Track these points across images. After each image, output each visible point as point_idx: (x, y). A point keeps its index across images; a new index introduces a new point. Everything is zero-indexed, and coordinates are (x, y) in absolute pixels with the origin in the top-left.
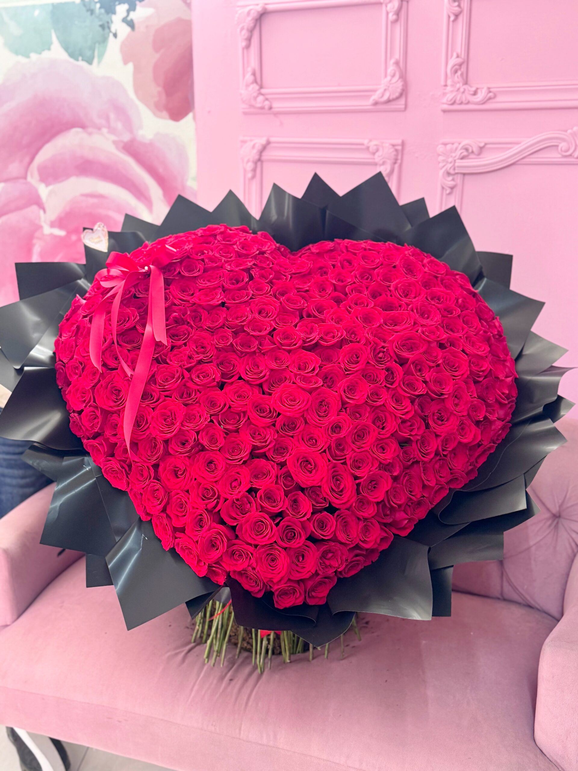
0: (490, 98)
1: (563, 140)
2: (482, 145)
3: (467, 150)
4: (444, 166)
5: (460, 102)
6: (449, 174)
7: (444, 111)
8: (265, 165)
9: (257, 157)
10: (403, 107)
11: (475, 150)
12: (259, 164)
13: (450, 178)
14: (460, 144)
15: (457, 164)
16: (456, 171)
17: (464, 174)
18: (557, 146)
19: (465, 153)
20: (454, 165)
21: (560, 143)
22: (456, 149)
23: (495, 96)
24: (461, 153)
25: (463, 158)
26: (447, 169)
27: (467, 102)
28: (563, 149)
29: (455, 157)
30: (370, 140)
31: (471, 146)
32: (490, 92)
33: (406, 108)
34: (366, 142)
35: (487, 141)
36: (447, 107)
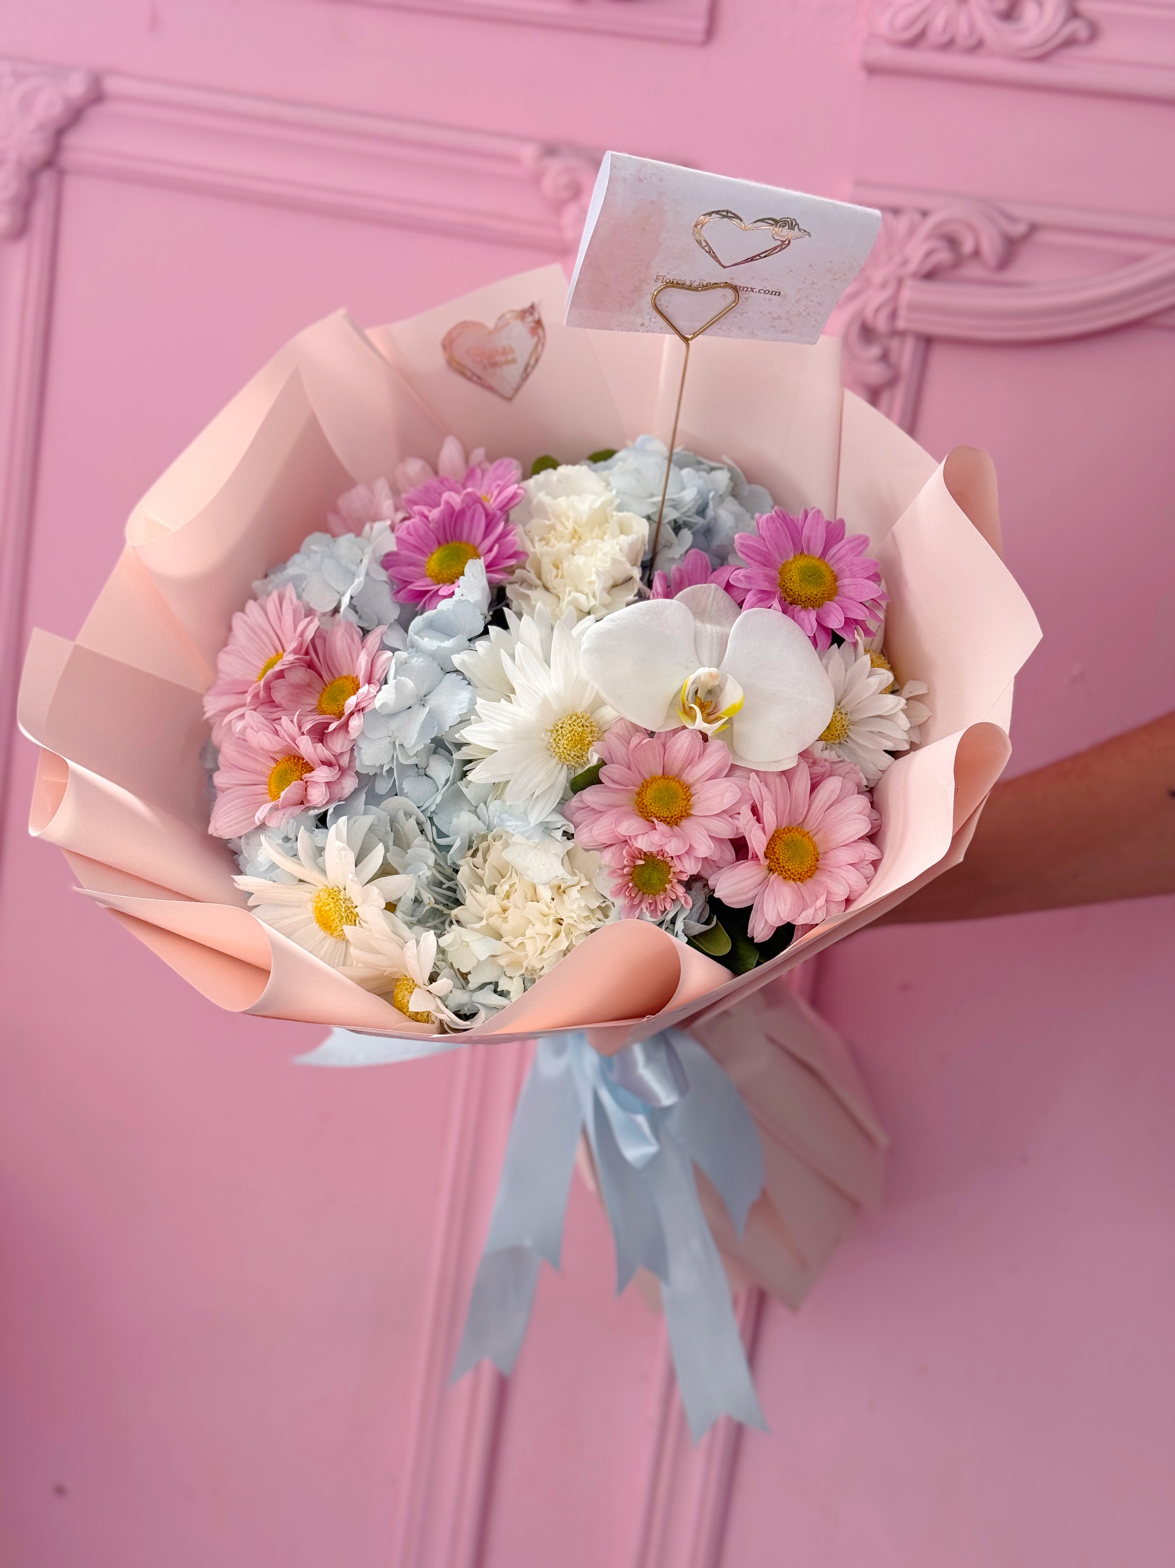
0: (1071, 41)
2: (1019, 229)
3: (952, 242)
4: (853, 297)
5: (945, 38)
6: (867, 333)
7: (872, 70)
8: (73, 187)
9: (38, 149)
10: (699, 25)
11: (991, 247)
12: (46, 180)
13: (875, 351)
14: (925, 214)
15: (907, 295)
16: (901, 324)
17: (928, 341)
19: (944, 256)
20: (896, 296)
22: (912, 231)
23: (1094, 32)
24: (930, 253)
25: (930, 275)
26: (861, 312)
27: (972, 42)
29: (905, 262)
30: (550, 150)
31: (972, 228)
32: (1074, 14)
33: (710, 33)
34: (528, 153)
35: (1039, 214)
36: (887, 54)
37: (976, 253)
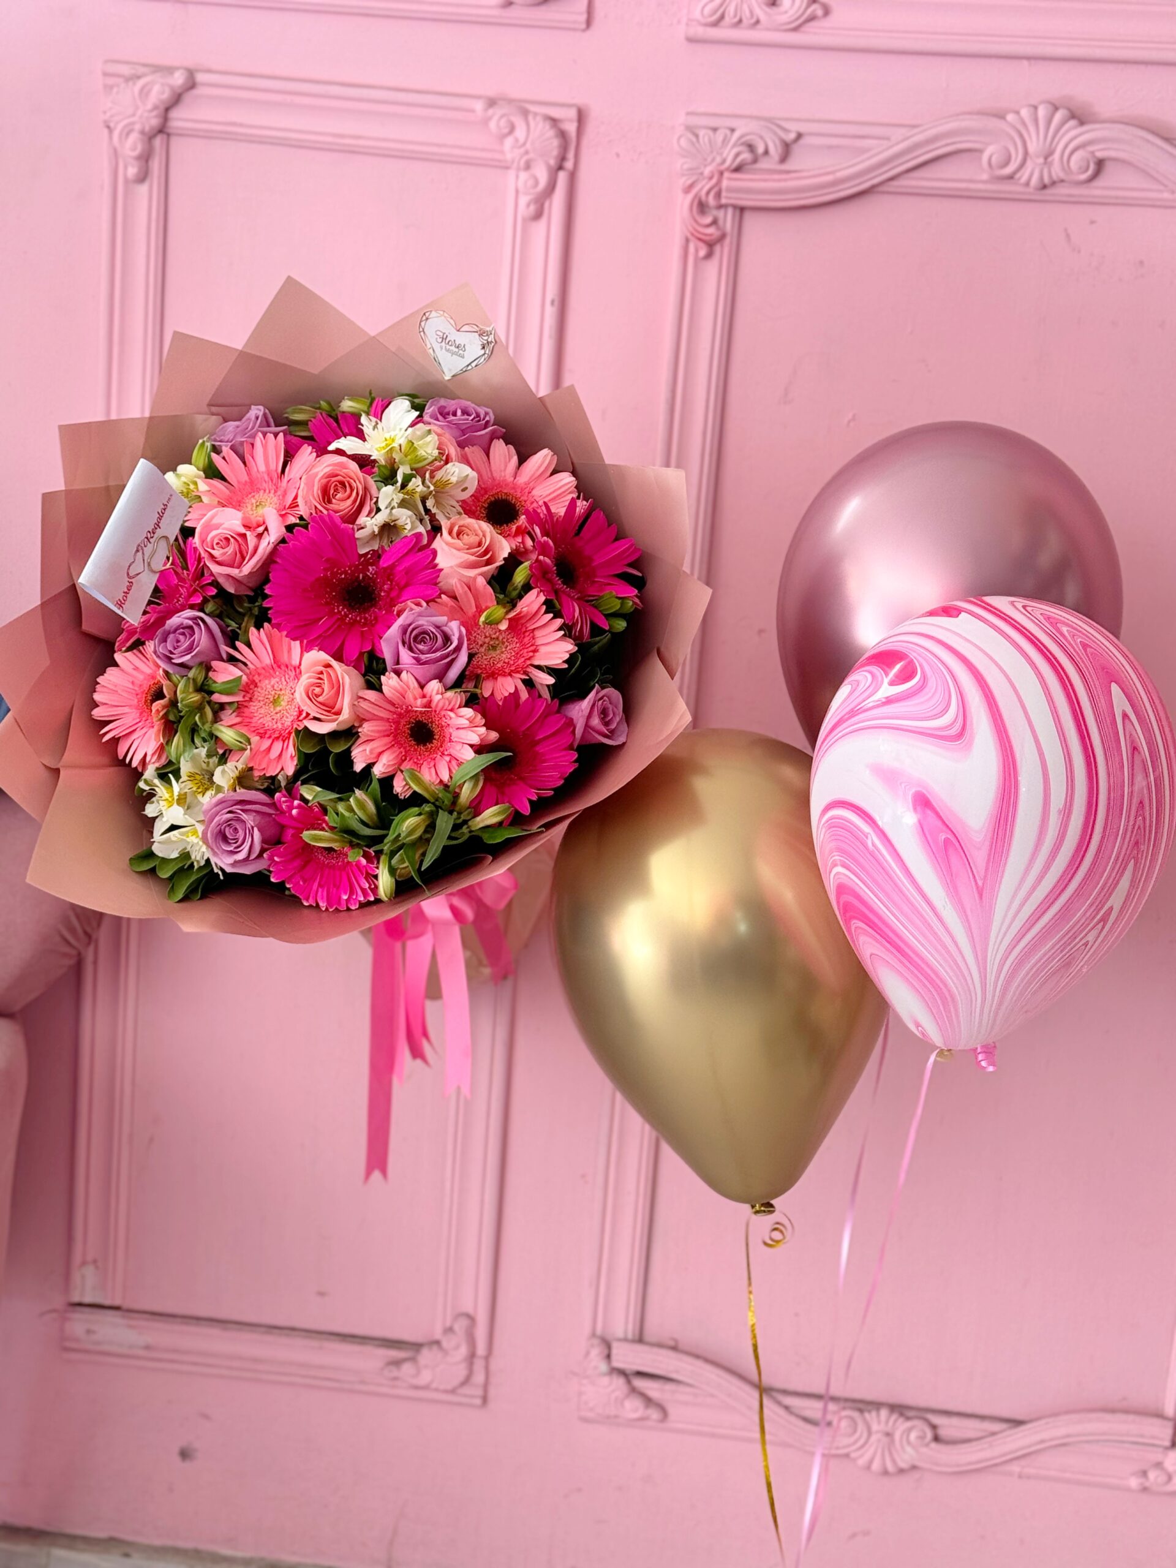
0: (813, 17)
1: (995, 137)
2: (792, 136)
4: (690, 188)
6: (703, 207)
8: (178, 144)
9: (155, 122)
10: (583, 18)
11: (775, 151)
12: (159, 141)
13: (708, 219)
14: (733, 130)
15: (725, 183)
16: (724, 201)
17: (742, 209)
18: (979, 151)
19: (746, 156)
20: (719, 183)
21: (986, 144)
22: (725, 141)
23: (827, 11)
24: (737, 155)
25: (738, 169)
26: (698, 195)
27: (754, 20)
28: (994, 159)
29: (724, 161)
30: (492, 103)
31: (762, 138)
33: (589, 23)
34: (479, 106)
35: (802, 128)
36: (701, 31)
37: (766, 152)
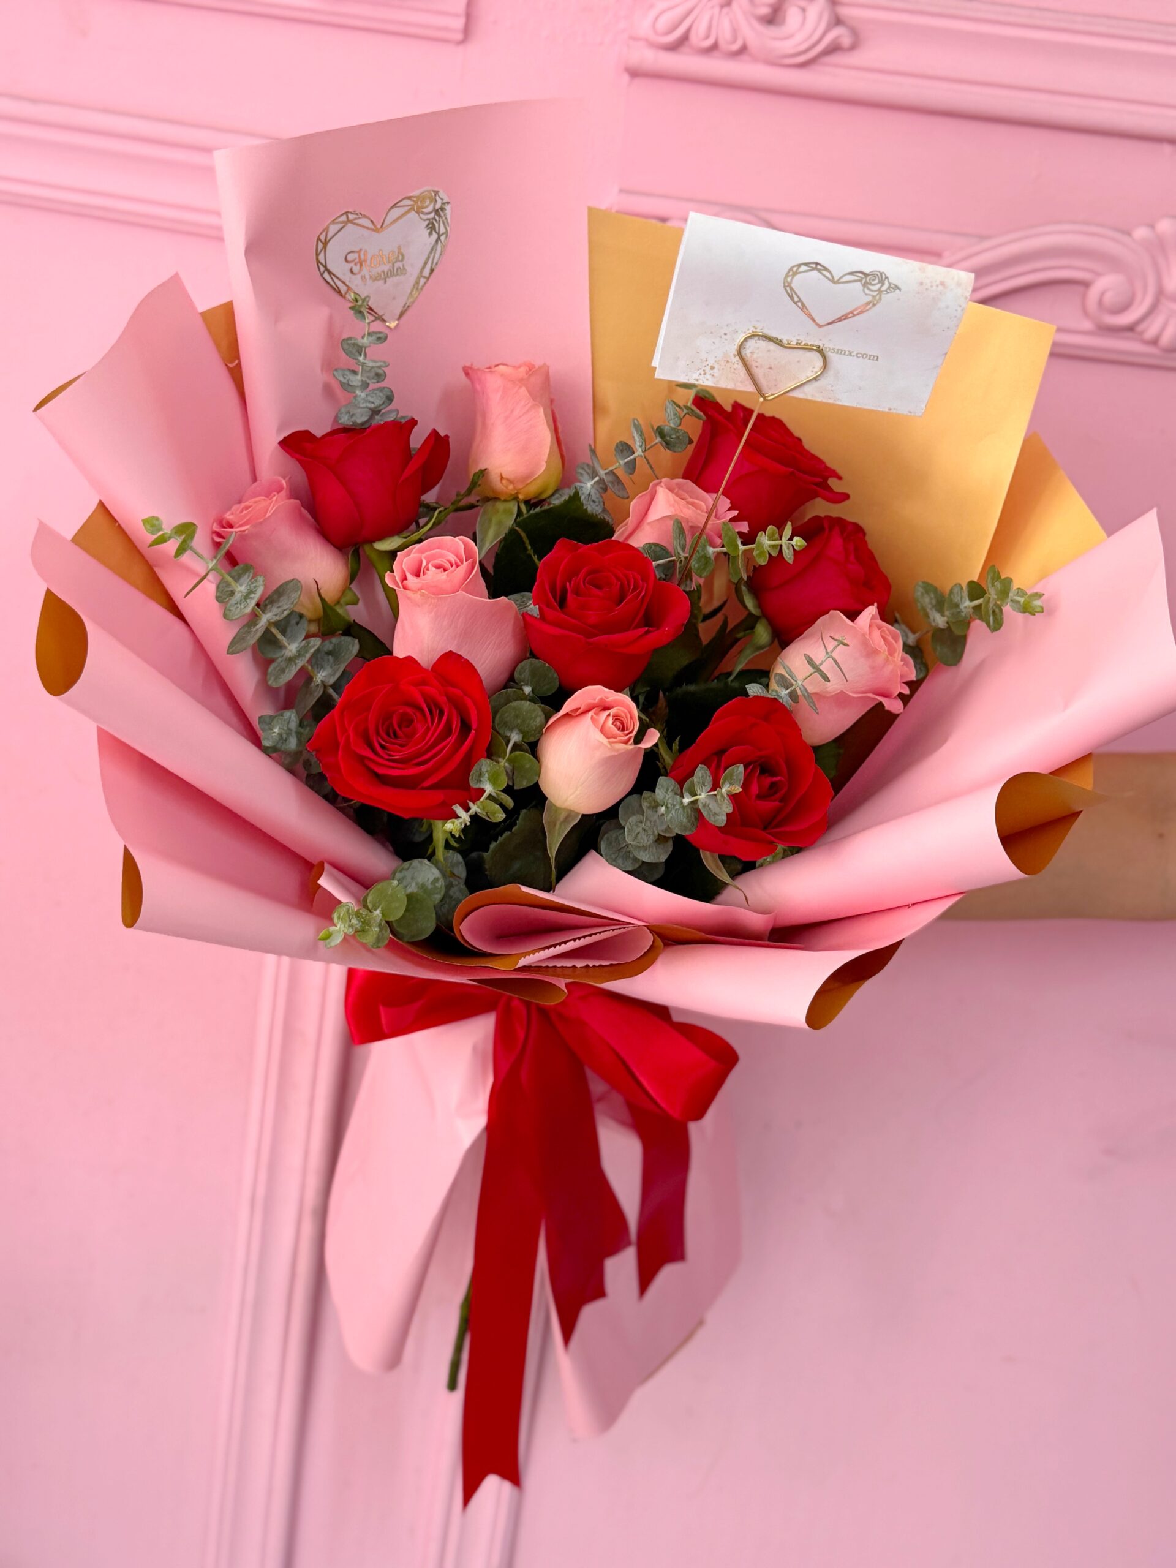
0: (834, 49)
1: (1113, 263)
5: (709, 42)
7: (635, 73)
18: (1086, 284)
21: (1098, 275)
27: (735, 47)
28: (1108, 298)
32: (838, 21)
33: (468, 32)
36: (649, 58)
